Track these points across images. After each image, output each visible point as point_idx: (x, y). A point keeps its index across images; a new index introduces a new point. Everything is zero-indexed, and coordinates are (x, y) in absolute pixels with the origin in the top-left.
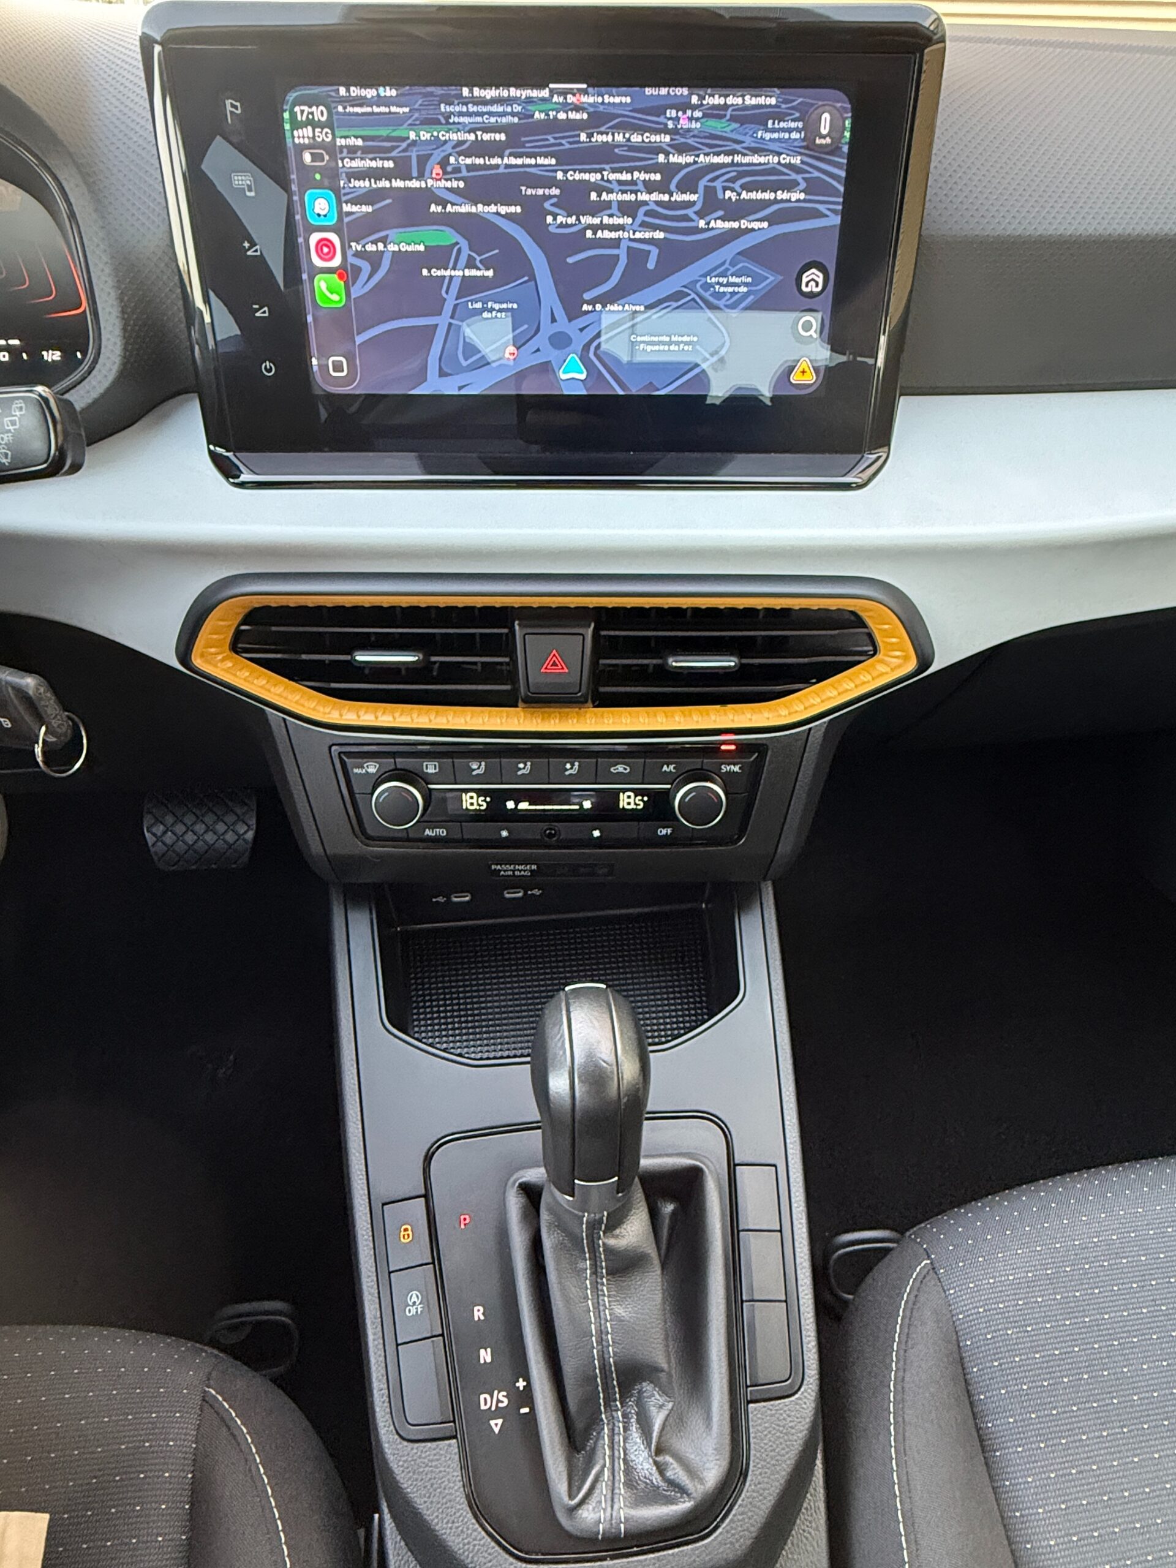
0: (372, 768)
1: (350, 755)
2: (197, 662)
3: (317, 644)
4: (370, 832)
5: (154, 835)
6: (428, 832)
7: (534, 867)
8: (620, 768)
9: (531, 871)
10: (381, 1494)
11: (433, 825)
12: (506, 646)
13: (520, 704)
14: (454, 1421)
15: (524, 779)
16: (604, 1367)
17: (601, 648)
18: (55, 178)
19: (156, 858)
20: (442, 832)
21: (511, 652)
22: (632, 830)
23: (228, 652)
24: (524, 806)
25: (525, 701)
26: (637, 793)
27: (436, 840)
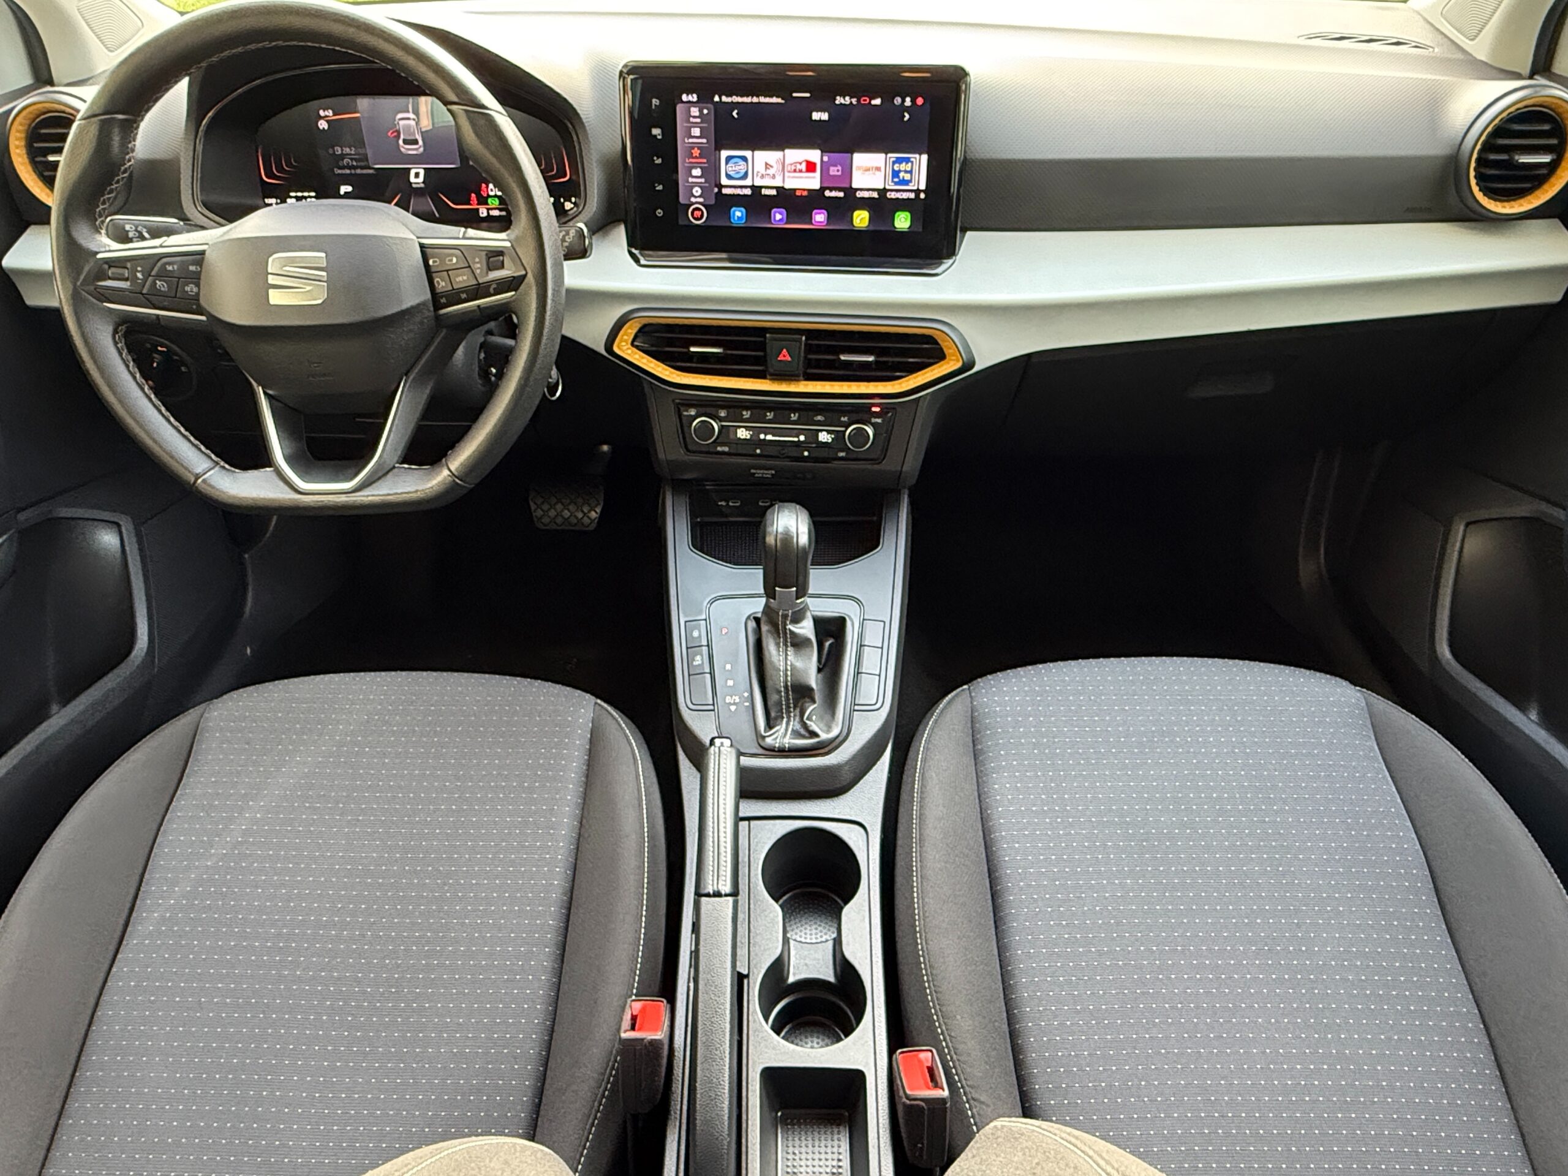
0: (693, 412)
1: (683, 405)
2: (616, 349)
3: (671, 342)
4: (690, 447)
5: (535, 503)
6: (719, 449)
7: (773, 472)
8: (819, 418)
9: (772, 475)
10: (676, 738)
11: (723, 444)
12: (762, 346)
13: (768, 377)
14: (713, 705)
15: (770, 422)
16: (786, 687)
17: (809, 349)
18: (574, 127)
19: (535, 519)
20: (726, 449)
21: (764, 350)
22: (824, 453)
23: (629, 346)
24: (769, 437)
25: (771, 375)
26: (829, 432)
27: (723, 453)
